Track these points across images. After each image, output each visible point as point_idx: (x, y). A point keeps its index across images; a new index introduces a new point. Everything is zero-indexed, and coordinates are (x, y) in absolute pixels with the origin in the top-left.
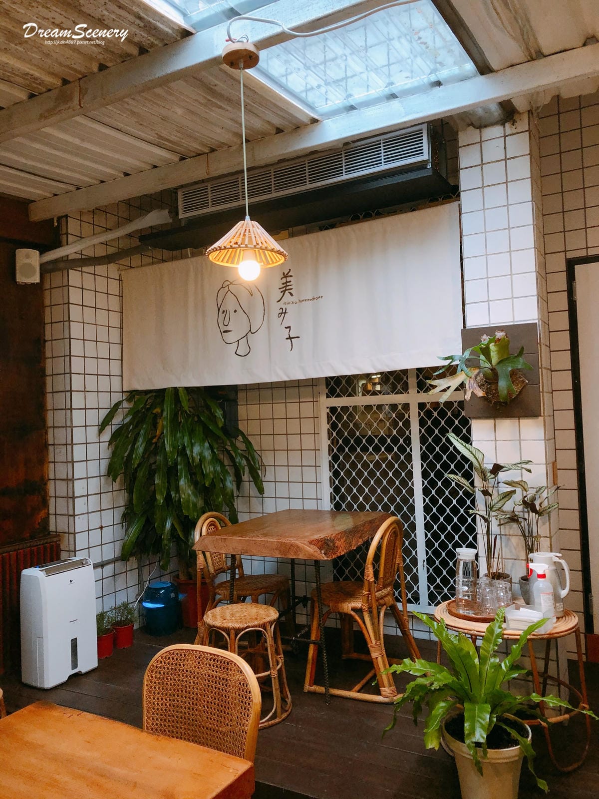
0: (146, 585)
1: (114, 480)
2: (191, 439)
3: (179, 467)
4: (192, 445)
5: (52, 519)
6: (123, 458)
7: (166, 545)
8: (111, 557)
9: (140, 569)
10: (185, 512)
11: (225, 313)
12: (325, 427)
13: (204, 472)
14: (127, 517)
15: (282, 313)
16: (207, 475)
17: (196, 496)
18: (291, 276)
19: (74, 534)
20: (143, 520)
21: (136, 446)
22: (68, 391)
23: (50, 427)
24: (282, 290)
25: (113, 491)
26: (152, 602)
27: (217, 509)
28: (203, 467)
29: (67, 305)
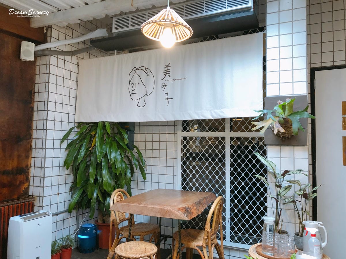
0: (80, 225)
1: (67, 169)
2: (110, 149)
3: (103, 164)
4: (111, 153)
5: (31, 188)
6: (73, 157)
7: (93, 205)
8: (62, 210)
9: (77, 216)
10: (105, 188)
11: (133, 84)
12: (180, 147)
13: (117, 167)
14: (73, 189)
15: (164, 86)
16: (118, 168)
17: (111, 179)
18: (170, 67)
19: (43, 197)
20: (81, 191)
21: (80, 151)
22: (45, 120)
23: (34, 139)
24: (164, 74)
25: (66, 175)
26: (83, 235)
27: (122, 187)
28: (116, 164)
29: (48, 74)
